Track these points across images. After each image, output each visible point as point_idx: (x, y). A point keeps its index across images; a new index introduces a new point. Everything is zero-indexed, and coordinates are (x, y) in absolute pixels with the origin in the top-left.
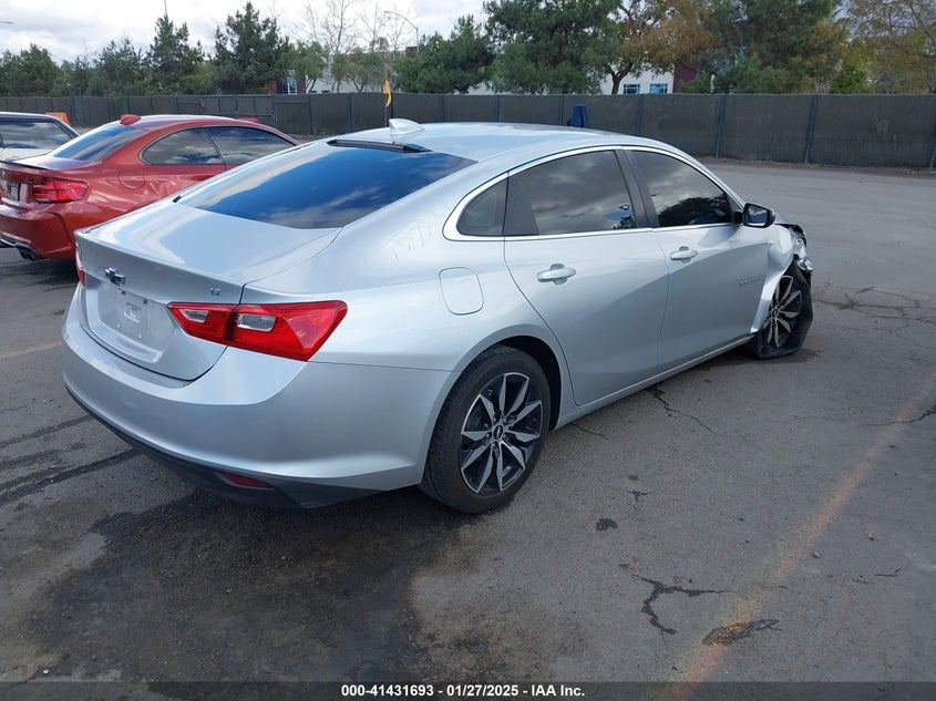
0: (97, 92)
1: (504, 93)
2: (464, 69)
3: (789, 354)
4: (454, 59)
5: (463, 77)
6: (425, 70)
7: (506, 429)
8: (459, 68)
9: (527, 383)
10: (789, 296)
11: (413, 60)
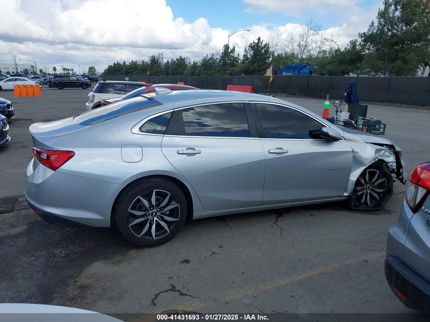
0: (199, 75)
1: (365, 76)
2: (349, 64)
3: (373, 210)
4: (344, 60)
5: (347, 68)
6: (329, 65)
7: (158, 214)
8: (346, 64)
9: (169, 196)
10: (377, 180)
11: (324, 61)
